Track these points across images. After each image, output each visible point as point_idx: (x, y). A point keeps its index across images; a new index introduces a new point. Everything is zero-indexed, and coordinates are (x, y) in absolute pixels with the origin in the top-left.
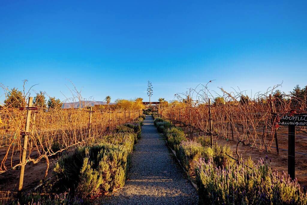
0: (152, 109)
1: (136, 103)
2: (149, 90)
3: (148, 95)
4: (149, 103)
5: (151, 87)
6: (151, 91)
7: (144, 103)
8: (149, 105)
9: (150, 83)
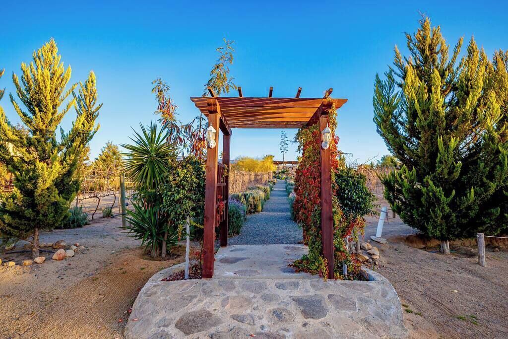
0: (286, 171)
1: (263, 161)
2: (283, 144)
3: (282, 151)
4: (283, 162)
5: (286, 139)
6: (285, 146)
7: (275, 163)
8: (282, 165)
9: (285, 133)
